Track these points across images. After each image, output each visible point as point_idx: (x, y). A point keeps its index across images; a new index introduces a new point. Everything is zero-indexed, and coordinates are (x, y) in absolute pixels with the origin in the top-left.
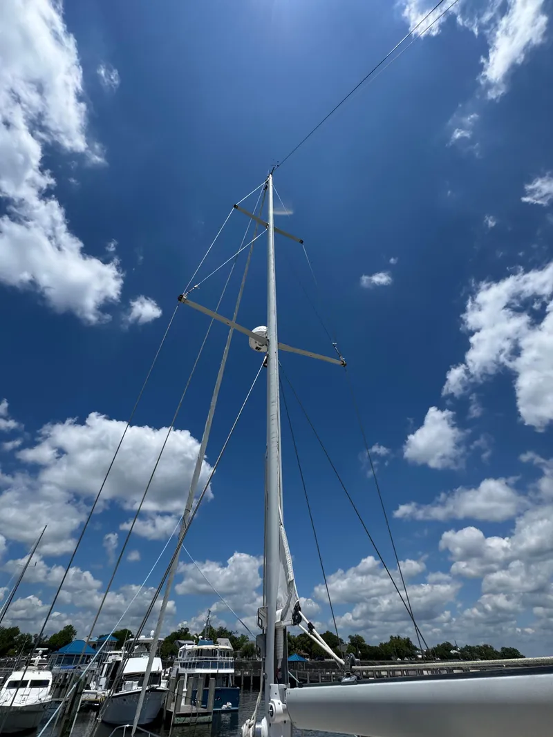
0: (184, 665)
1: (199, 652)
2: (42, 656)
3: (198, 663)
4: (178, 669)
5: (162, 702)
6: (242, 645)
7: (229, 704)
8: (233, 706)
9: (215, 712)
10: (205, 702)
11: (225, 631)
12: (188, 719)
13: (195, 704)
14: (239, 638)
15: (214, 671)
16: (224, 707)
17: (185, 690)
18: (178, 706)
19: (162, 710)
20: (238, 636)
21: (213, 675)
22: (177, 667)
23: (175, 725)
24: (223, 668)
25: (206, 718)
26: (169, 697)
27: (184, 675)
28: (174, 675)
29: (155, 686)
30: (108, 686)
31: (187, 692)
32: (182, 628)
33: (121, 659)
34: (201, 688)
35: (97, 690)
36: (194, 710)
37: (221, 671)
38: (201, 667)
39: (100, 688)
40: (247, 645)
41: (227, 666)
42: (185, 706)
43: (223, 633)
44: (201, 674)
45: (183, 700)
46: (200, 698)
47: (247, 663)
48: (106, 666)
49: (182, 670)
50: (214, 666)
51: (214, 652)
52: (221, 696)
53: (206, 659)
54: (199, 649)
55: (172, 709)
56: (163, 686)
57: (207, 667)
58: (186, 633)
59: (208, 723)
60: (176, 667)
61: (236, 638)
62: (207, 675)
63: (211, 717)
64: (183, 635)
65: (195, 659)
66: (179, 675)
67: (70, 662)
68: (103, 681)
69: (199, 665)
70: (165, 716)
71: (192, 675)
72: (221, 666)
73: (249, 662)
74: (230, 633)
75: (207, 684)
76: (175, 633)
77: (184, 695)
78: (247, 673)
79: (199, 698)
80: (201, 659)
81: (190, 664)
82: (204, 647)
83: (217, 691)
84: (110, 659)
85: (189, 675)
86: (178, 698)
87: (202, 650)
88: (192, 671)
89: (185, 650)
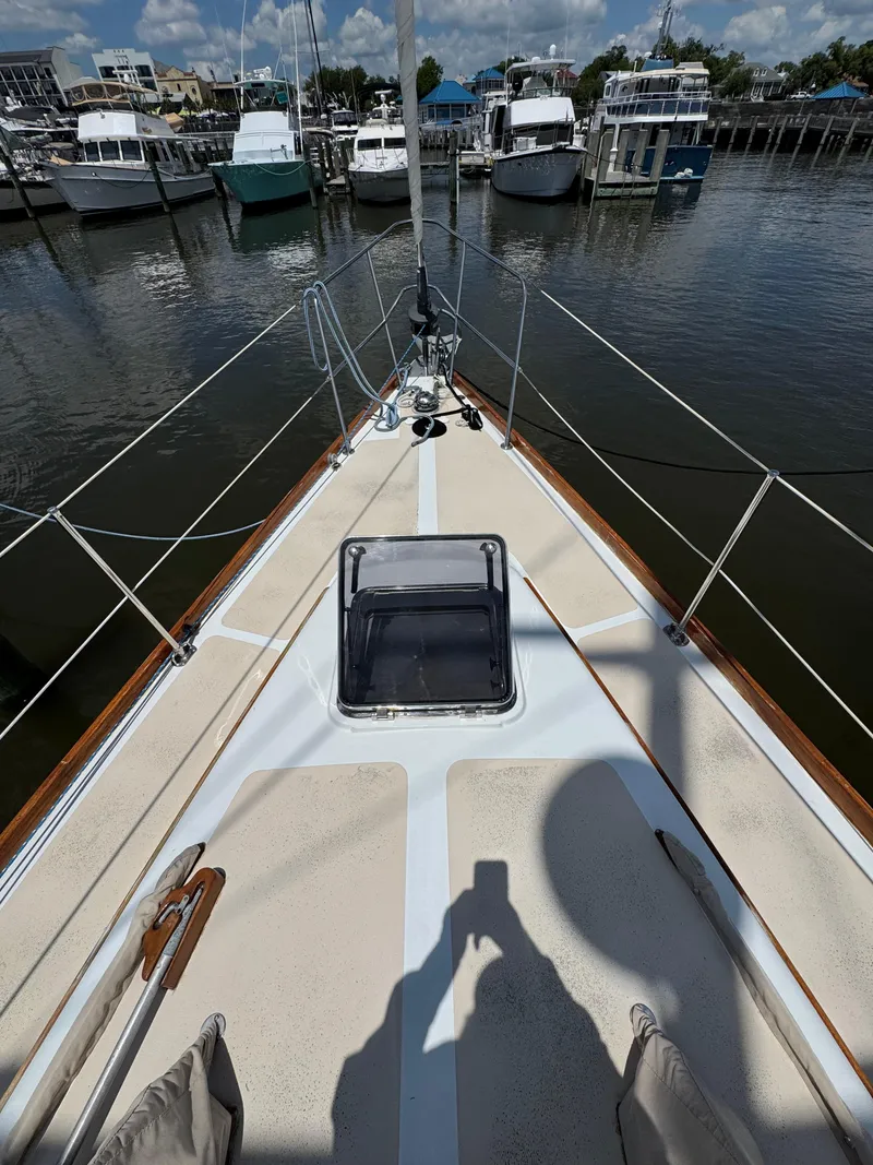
0: (613, 110)
1: (643, 86)
2: (387, 103)
3: (640, 106)
4: (603, 118)
5: (578, 167)
6: (729, 71)
7: (689, 171)
8: (694, 174)
9: (662, 182)
10: (647, 167)
11: (699, 47)
12: (618, 191)
13: (630, 171)
14: (725, 59)
15: (670, 118)
16: (679, 175)
17: (614, 149)
18: (602, 173)
19: (578, 178)
20: (723, 55)
21: (666, 125)
22: (602, 114)
23: (596, 198)
24: (686, 112)
25: (648, 190)
26: (589, 160)
27: (613, 126)
28: (595, 127)
29: (563, 143)
30: (496, 145)
31: (618, 153)
32: (614, 48)
33: (505, 103)
34: (641, 146)
35: (483, 152)
36: (629, 178)
37: (682, 118)
38: (645, 113)
39: (487, 149)
40: (737, 73)
41: (695, 109)
42: (613, 174)
43: (693, 52)
44: (644, 125)
45: (611, 165)
46: (640, 162)
47: (731, 107)
48: (488, 115)
49: (611, 119)
50: (669, 110)
51: (672, 84)
52: (675, 159)
53: (655, 97)
54: (643, 79)
55: (593, 177)
56: (577, 144)
57: (656, 111)
58: (621, 54)
59: (650, 197)
60: (599, 115)
61: (717, 60)
62: (655, 127)
63: (656, 188)
64: (616, 60)
65: (635, 98)
66: (605, 127)
67: (446, 115)
68: (488, 139)
69: (641, 109)
70: (582, 185)
71: (628, 126)
72: (683, 109)
73: (736, 104)
74: (708, 51)
75: (653, 141)
76: (601, 58)
77: (613, 157)
78: (726, 123)
79: (638, 161)
80: (646, 97)
81: (625, 107)
82: (655, 74)
83: (669, 151)
84: (491, 105)
85: (623, 126)
86: (602, 161)
87: (649, 80)
88: (627, 119)
89: (616, 83)
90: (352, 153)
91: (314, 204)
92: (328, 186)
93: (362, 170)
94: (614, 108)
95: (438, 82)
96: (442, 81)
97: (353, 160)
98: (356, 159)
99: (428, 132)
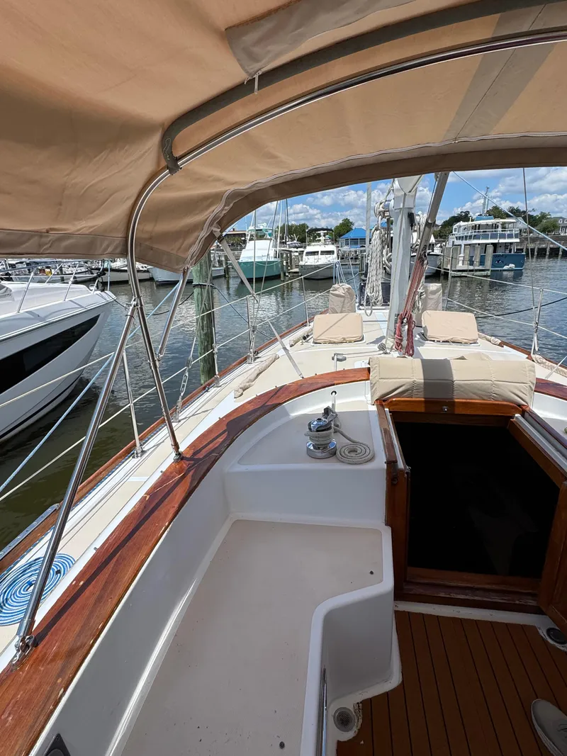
1: (474, 227)
3: (475, 236)
4: (453, 242)
7: (512, 266)
8: (516, 267)
9: (494, 270)
10: (482, 262)
12: (464, 274)
13: (472, 264)
15: (494, 241)
16: (506, 267)
17: (462, 255)
18: (454, 265)
21: (493, 244)
22: (453, 240)
23: (453, 277)
24: (505, 238)
25: (484, 273)
26: (445, 259)
27: (461, 245)
28: (449, 246)
31: (464, 256)
34: (478, 254)
36: (471, 268)
37: (503, 241)
38: (479, 238)
41: (510, 237)
42: (460, 266)
44: (479, 244)
45: (461, 262)
49: (457, 242)
50: (494, 237)
51: (494, 226)
52: (502, 260)
53: (484, 232)
54: (476, 225)
55: (449, 267)
56: (437, 252)
57: (486, 237)
59: (486, 276)
60: (451, 240)
62: (484, 245)
63: (489, 273)
65: (472, 233)
66: (455, 246)
69: (476, 237)
70: (442, 271)
71: (470, 245)
72: (503, 236)
75: (484, 251)
77: (462, 258)
79: (477, 260)
80: (478, 232)
81: (466, 237)
82: (483, 222)
83: (495, 256)
85: (466, 245)
86: (454, 259)
87: (479, 225)
88: (468, 242)
89: (460, 227)
90: (302, 257)
91: (282, 279)
92: (289, 273)
93: (306, 264)
94: (460, 237)
95: (351, 229)
96: (354, 228)
97: (302, 260)
98: (304, 259)
99: (345, 252)
